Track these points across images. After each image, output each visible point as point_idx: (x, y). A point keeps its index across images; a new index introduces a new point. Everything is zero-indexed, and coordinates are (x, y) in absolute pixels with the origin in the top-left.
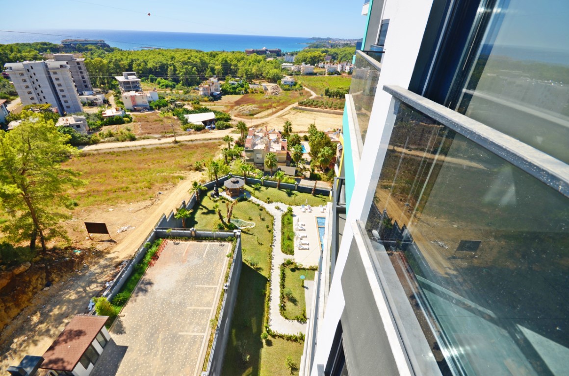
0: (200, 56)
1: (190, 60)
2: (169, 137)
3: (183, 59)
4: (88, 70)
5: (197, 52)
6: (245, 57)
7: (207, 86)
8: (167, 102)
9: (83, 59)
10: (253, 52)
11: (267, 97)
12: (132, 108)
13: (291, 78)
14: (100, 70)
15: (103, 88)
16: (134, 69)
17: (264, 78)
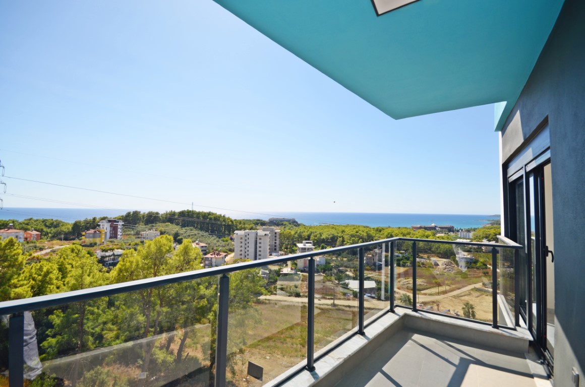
0: (367, 230)
1: (358, 234)
2: (329, 299)
3: (352, 233)
4: (280, 239)
5: (364, 227)
6: (412, 232)
7: (370, 256)
8: (332, 266)
9: (279, 231)
10: (421, 228)
11: (438, 273)
12: (303, 269)
13: (469, 254)
14: (288, 239)
15: (286, 252)
16: (311, 239)
17: (433, 252)
